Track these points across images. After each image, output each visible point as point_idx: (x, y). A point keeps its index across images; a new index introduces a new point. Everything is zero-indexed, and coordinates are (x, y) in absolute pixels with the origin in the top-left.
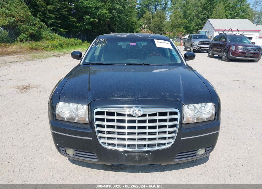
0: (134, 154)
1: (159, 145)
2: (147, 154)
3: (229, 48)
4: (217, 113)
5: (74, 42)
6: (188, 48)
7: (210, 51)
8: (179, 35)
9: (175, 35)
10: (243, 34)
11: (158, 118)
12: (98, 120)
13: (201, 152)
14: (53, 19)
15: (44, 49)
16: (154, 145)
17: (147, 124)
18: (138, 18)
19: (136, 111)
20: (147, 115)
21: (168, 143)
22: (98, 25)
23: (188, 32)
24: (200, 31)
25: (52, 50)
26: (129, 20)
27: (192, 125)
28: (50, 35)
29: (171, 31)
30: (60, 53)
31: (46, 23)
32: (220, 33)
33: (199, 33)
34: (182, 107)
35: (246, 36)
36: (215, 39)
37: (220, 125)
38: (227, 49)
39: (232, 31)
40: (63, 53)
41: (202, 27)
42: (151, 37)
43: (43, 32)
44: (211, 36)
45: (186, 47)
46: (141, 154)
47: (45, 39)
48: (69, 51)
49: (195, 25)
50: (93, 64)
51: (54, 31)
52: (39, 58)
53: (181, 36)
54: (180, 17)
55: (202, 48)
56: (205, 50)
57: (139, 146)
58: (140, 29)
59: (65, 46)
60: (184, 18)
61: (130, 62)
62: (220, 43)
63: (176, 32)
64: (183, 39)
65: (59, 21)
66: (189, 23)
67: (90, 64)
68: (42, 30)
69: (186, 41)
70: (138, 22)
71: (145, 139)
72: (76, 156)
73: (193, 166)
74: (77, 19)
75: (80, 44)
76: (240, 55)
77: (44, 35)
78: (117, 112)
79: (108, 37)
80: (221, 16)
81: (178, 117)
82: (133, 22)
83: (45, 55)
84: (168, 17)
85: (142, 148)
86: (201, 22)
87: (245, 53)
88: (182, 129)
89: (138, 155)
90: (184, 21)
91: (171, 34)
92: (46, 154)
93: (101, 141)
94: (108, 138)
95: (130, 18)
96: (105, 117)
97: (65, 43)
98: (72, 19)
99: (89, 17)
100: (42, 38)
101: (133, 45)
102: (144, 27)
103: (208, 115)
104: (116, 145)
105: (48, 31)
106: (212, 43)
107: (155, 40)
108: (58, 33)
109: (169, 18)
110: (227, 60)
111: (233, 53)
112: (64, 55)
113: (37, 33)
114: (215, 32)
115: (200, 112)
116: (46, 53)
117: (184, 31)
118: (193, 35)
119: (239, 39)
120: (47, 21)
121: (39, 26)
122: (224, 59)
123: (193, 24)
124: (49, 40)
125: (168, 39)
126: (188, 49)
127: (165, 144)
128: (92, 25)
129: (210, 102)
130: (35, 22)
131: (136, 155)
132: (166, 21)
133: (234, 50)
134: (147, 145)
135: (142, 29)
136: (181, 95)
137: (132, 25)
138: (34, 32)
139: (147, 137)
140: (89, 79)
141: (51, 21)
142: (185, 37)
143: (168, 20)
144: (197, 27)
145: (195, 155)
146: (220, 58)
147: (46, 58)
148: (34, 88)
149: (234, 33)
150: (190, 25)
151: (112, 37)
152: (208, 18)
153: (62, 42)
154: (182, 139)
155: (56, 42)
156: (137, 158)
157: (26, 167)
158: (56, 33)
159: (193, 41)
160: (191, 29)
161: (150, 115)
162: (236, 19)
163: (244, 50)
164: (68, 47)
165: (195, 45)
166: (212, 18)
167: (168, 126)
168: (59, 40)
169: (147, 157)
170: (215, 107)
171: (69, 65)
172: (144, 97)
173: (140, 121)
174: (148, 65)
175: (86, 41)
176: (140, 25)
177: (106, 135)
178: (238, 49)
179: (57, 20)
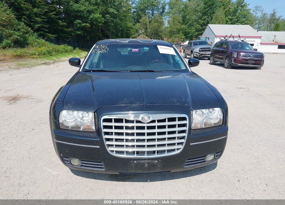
0: (144, 161)
1: (169, 151)
2: (156, 161)
3: (231, 55)
4: (224, 118)
5: (64, 49)
6: (189, 55)
7: (212, 58)
8: (178, 42)
9: (174, 42)
10: (245, 41)
11: (167, 123)
12: (105, 127)
13: (210, 157)
14: (40, 23)
15: (31, 56)
16: (163, 152)
17: (156, 130)
18: (134, 23)
19: (146, 117)
20: (156, 121)
21: (178, 149)
22: (90, 30)
23: (188, 39)
24: (200, 36)
25: (40, 57)
26: (124, 25)
27: (201, 130)
28: (36, 41)
29: (170, 37)
30: (49, 61)
31: (32, 28)
32: (222, 39)
33: (199, 39)
34: (191, 112)
35: (247, 42)
36: (217, 45)
37: (228, 130)
38: (229, 56)
39: (233, 37)
40: (52, 61)
41: (202, 33)
42: (154, 43)
43: (29, 38)
44: (212, 43)
45: (186, 54)
46: (150, 161)
47: (31, 46)
48: (59, 59)
49: (194, 30)
50: (94, 71)
51: (41, 37)
52: (25, 66)
53: (181, 42)
54: (179, 22)
55: (203, 55)
56: (206, 57)
57: (149, 153)
58: (137, 34)
59: (54, 53)
60: (183, 24)
61: (133, 69)
62: (221, 49)
63: (175, 38)
64: (182, 45)
65: (46, 26)
66: (188, 29)
67: (91, 71)
68: (27, 35)
69: (186, 48)
70: (134, 27)
71: (154, 146)
72: (82, 166)
73: (201, 174)
74: (67, 23)
75: (71, 51)
76: (242, 62)
77: (30, 41)
78: (126, 119)
79: (109, 43)
80: (222, 22)
81: (187, 122)
82: (129, 28)
83: (31, 64)
84: (166, 21)
85: (152, 155)
86: (201, 28)
87: (248, 60)
88: (191, 134)
89: (147, 162)
90: (183, 26)
91: (170, 40)
92: (46, 167)
93: (109, 149)
94: (117, 146)
95: (125, 23)
96: (113, 124)
97: (54, 50)
98: (62, 24)
99: (80, 21)
100: (28, 44)
101: (135, 51)
102: (140, 32)
103: (216, 120)
104: (125, 152)
105: (35, 37)
106: (214, 50)
107: (157, 46)
108: (45, 38)
109: (167, 23)
110: (229, 68)
111: (235, 60)
112: (54, 63)
113: (22, 39)
114: (215, 39)
115: (208, 118)
116: (33, 61)
117: (183, 37)
118: (193, 41)
119: (241, 46)
120: (33, 25)
121: (24, 31)
122: (226, 66)
123: (193, 30)
124: (36, 46)
125: (171, 44)
126: (188, 57)
127: (174, 150)
128: (83, 30)
129: (218, 107)
130: (19, 27)
131: (145, 162)
132: (164, 26)
133: (236, 56)
134: (156, 152)
135: (138, 35)
136: (189, 101)
137: (128, 30)
138: (19, 38)
139: (156, 143)
140: (93, 86)
141: (37, 26)
142: (184, 44)
143: (166, 25)
144: (197, 33)
145: (204, 161)
146: (222, 65)
147: (33, 66)
148: (24, 98)
149: (236, 39)
150: (190, 31)
151: (113, 42)
152: (208, 23)
153: (51, 48)
154: (191, 144)
155: (44, 49)
156: (146, 165)
157: (26, 180)
158: (43, 39)
159: (193, 48)
160: (191, 35)
161: (159, 121)
162: (236, 24)
163: (246, 57)
164: (57, 54)
165: (196, 51)
166: (212, 24)
167: (177, 132)
168: (47, 47)
169: (157, 163)
170: (223, 112)
171: (60, 74)
172: (152, 103)
173: (149, 128)
174: (153, 71)
175: (78, 48)
176: (137, 30)
177: (114, 143)
178: (240, 56)
179: (44, 24)
